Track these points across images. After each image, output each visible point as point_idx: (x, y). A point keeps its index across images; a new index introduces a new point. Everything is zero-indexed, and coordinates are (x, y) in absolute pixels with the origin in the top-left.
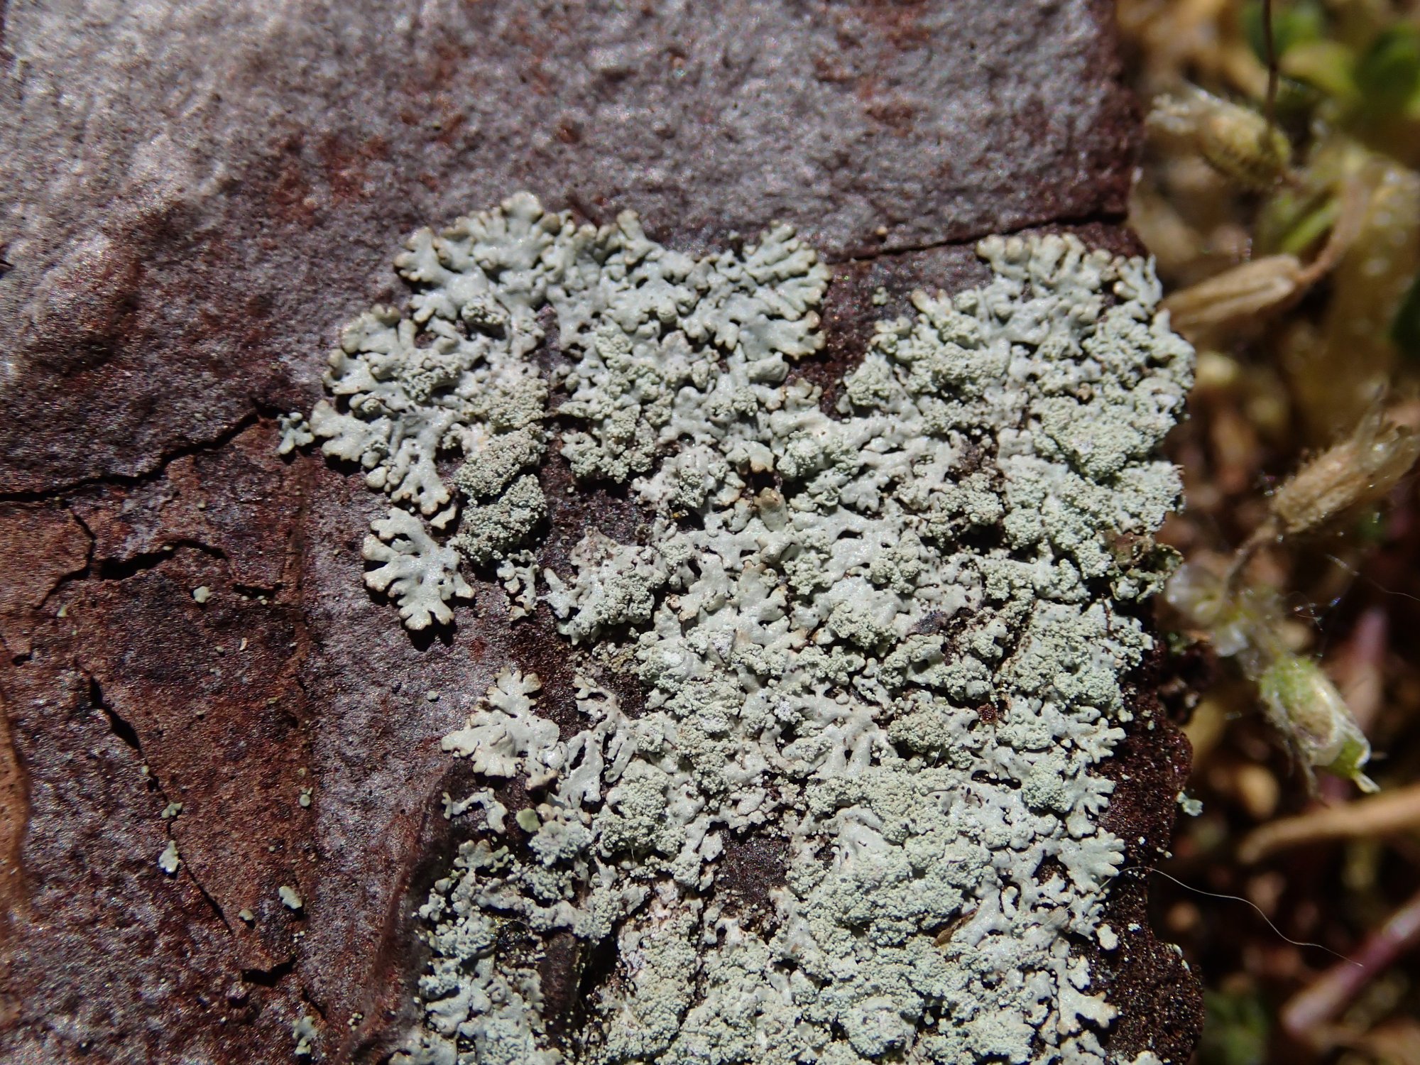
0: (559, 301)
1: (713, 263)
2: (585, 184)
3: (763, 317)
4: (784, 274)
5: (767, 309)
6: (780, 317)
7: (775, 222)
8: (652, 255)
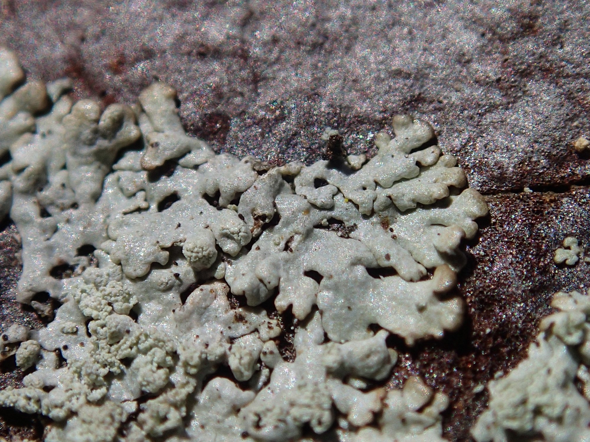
0: (27, 222)
1: (289, 178)
2: (97, 38)
3: (360, 271)
4: (405, 202)
5: (369, 256)
6: (391, 271)
7: (401, 118)
8: (191, 158)
